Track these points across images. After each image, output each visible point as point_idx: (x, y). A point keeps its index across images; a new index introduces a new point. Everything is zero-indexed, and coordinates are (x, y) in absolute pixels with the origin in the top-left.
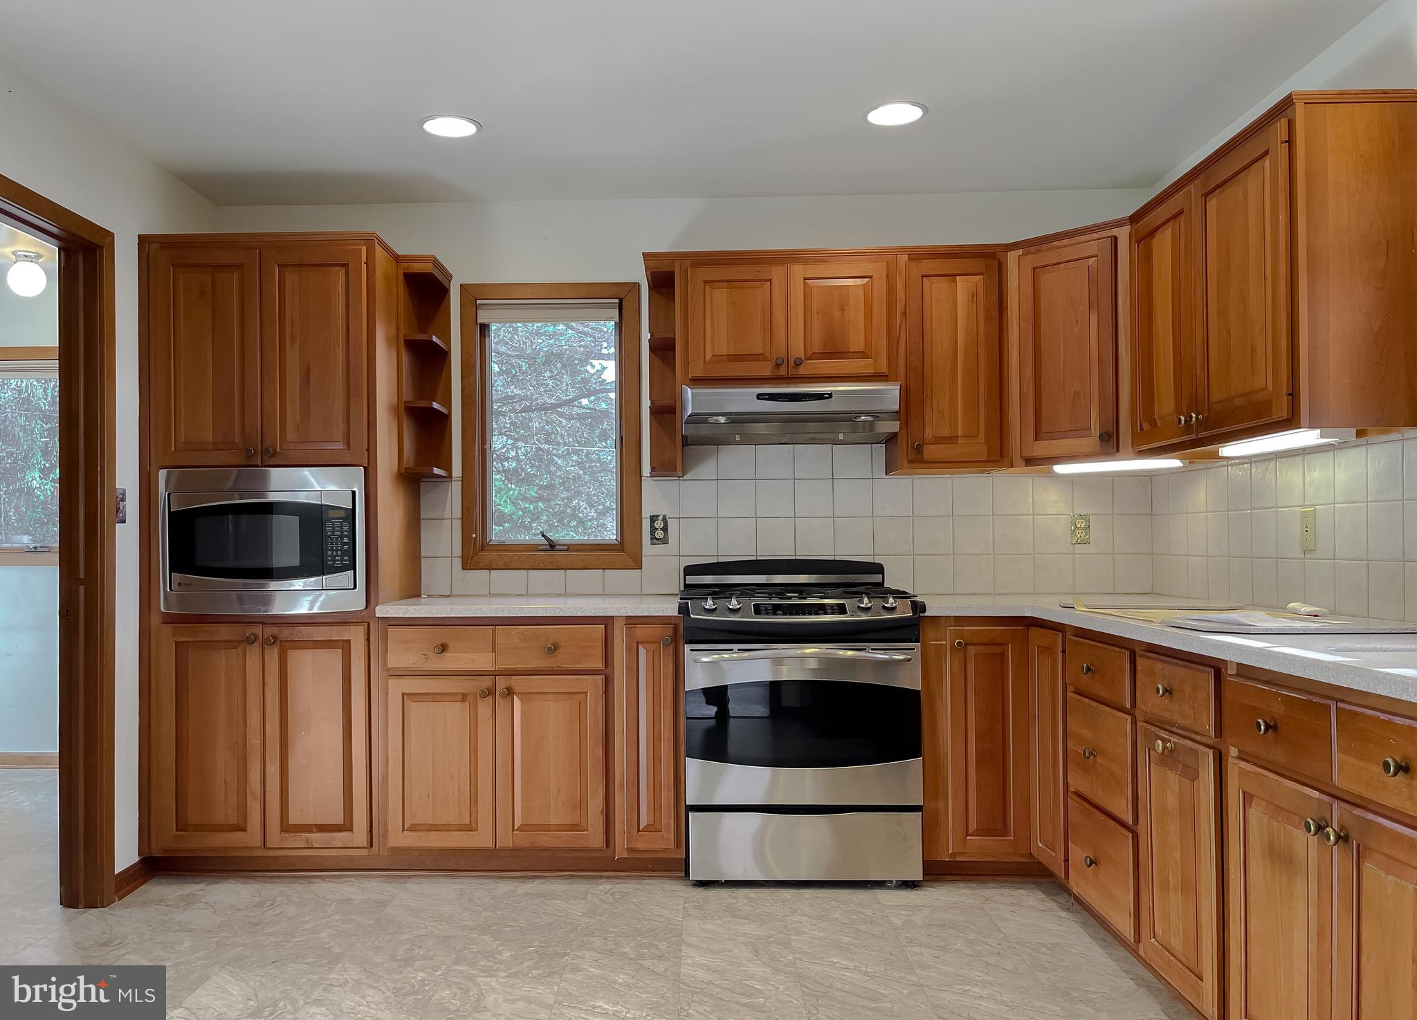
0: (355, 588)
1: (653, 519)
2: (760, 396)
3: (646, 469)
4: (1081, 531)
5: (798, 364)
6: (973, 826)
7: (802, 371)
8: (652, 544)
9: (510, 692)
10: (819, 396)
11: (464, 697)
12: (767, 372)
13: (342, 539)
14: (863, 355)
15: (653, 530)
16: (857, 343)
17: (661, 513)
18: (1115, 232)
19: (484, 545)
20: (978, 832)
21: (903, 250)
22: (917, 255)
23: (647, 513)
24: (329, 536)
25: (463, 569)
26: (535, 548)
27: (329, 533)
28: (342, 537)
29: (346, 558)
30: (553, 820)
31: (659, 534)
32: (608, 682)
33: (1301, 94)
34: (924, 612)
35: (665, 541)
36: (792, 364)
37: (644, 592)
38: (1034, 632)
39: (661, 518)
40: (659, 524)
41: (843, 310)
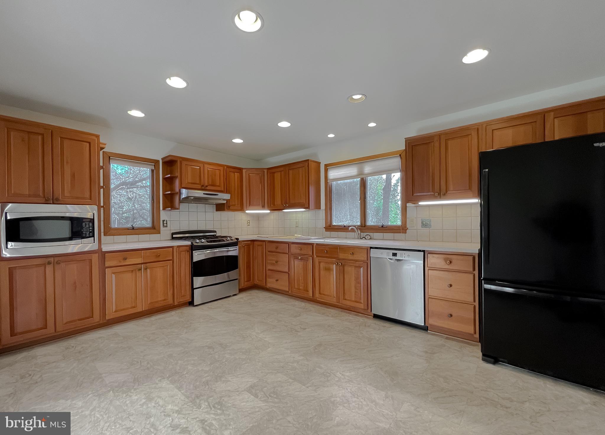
0: (94, 243)
1: (163, 221)
2: (204, 194)
3: (161, 208)
4: (248, 223)
5: (207, 186)
6: (246, 280)
7: (207, 188)
8: (163, 227)
9: (146, 269)
10: (216, 195)
11: (132, 271)
12: (200, 188)
13: (89, 228)
14: (219, 186)
15: (163, 224)
16: (218, 184)
17: (166, 220)
18: (264, 170)
19: (110, 229)
20: (247, 282)
21: (226, 165)
22: (228, 167)
23: (161, 220)
24: (84, 227)
25: (104, 236)
26: (128, 229)
27: (84, 226)
28: (89, 227)
29: (91, 234)
30: (160, 299)
31: (165, 225)
32: (173, 262)
33: (310, 160)
34: (239, 240)
35: (167, 226)
36: (205, 186)
37: (161, 240)
38: (255, 242)
39: (165, 221)
40: (165, 222)
41: (215, 176)
